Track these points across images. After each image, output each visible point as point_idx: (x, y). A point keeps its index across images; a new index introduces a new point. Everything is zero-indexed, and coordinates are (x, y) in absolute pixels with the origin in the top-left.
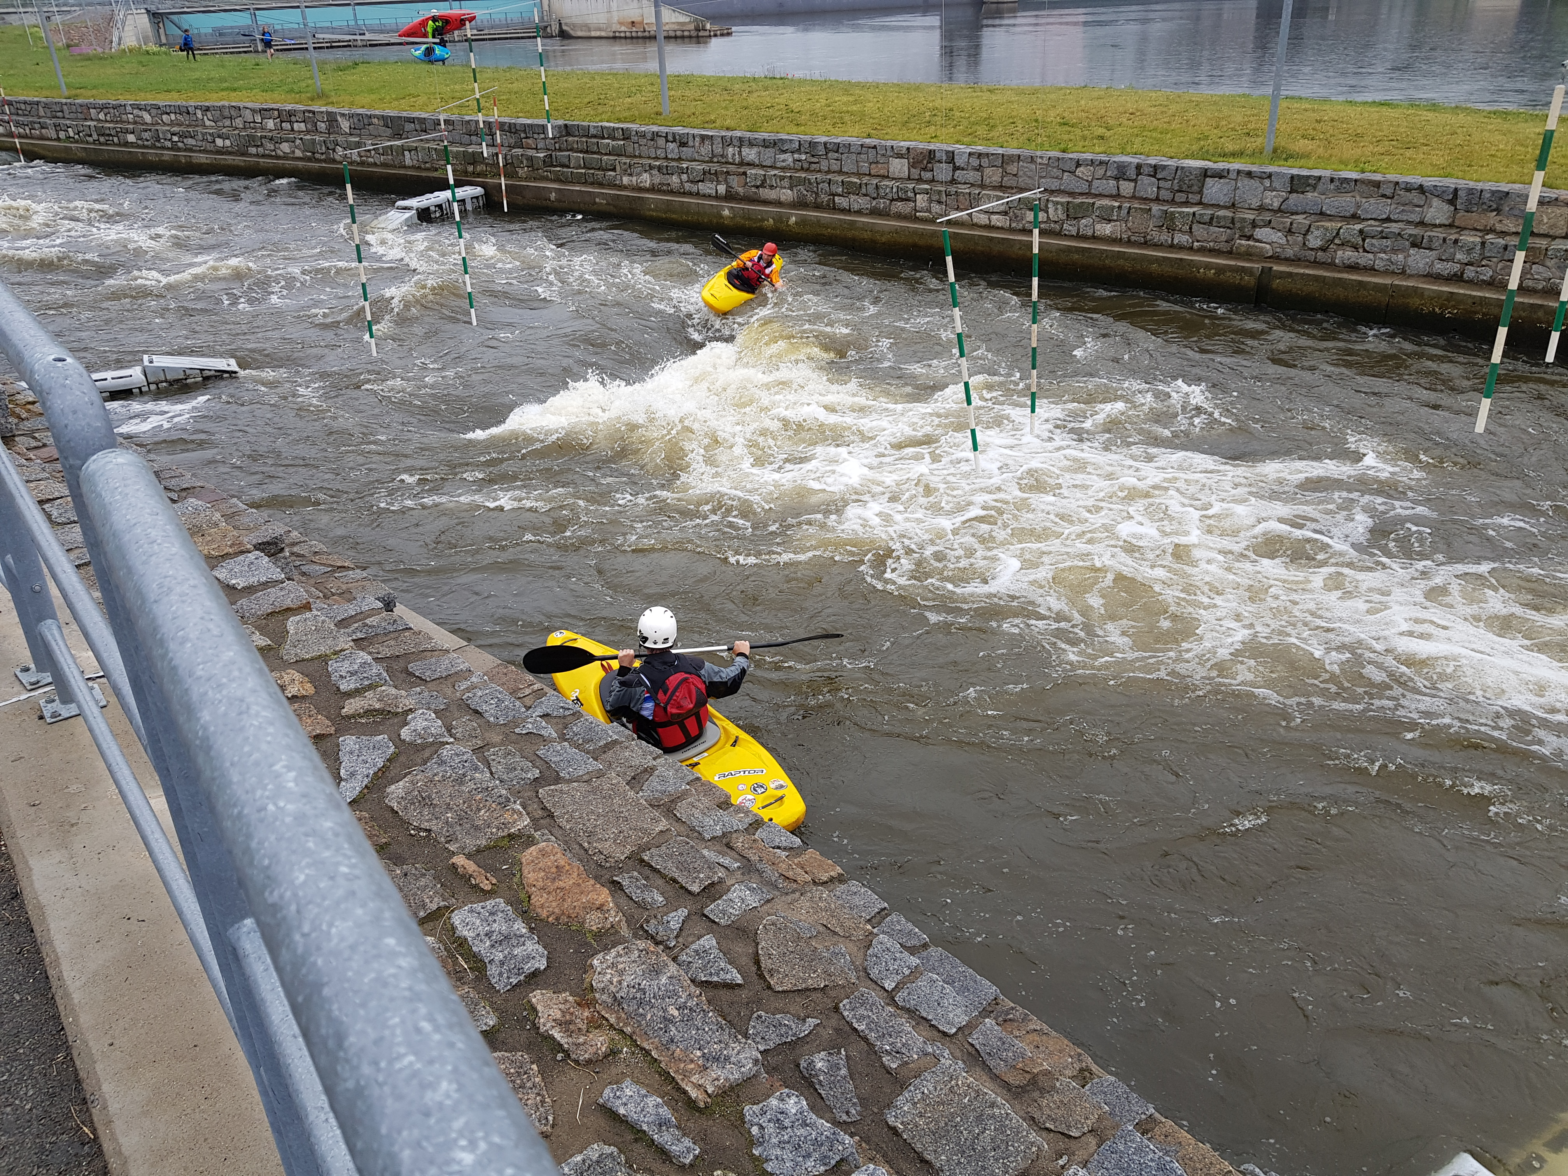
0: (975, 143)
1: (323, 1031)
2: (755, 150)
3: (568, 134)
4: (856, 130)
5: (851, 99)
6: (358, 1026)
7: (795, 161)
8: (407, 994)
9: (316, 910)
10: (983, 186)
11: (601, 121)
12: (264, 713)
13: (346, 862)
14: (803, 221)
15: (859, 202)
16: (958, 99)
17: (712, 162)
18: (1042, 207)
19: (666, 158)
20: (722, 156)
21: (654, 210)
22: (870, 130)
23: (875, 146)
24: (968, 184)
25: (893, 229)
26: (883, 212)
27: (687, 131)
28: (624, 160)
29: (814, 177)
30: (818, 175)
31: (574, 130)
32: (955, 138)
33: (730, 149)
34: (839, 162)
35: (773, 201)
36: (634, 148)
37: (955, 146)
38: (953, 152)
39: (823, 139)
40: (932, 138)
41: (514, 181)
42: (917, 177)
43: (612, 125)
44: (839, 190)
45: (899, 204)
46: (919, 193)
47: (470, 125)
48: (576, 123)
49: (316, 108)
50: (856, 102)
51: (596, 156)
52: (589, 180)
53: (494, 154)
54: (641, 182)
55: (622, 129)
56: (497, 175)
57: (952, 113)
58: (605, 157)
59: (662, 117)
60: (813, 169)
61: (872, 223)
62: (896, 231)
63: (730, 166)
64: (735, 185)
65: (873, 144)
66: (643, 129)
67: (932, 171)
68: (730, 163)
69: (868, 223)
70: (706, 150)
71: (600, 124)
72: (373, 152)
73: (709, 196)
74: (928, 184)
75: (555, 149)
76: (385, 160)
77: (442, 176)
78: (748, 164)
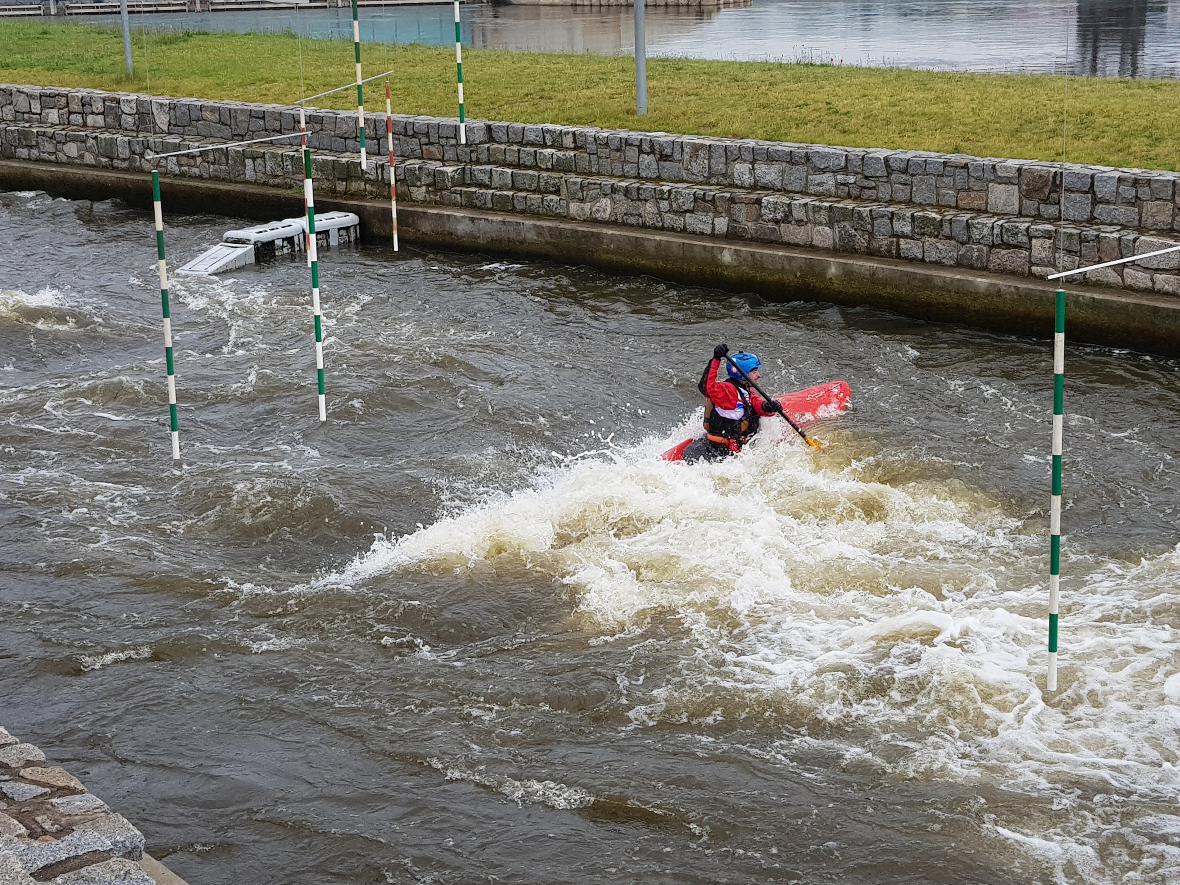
0: (1128, 164)
2: (776, 168)
3: (491, 139)
4: (937, 141)
5: (931, 95)
7: (838, 184)
11: (542, 122)
14: (847, 275)
16: (1102, 98)
17: (708, 184)
19: (638, 177)
20: (724, 175)
21: (616, 252)
22: (958, 142)
23: (966, 164)
24: (1117, 225)
25: (992, 290)
26: (979, 265)
27: (671, 138)
28: (573, 178)
29: (868, 209)
30: (874, 206)
31: (500, 134)
32: (1096, 156)
33: (737, 166)
34: (909, 187)
35: (802, 243)
36: (590, 162)
37: (1097, 167)
38: (1092, 177)
39: (882, 153)
40: (1058, 154)
41: (412, 206)
42: (1033, 213)
43: (559, 128)
44: (907, 229)
45: (1004, 252)
46: (1036, 237)
47: (347, 124)
48: (505, 124)
49: (122, 95)
50: (937, 100)
51: (531, 172)
52: (519, 207)
53: (382, 166)
54: (598, 211)
55: (574, 134)
56: (384, 197)
57: (1091, 118)
58: (545, 174)
59: (636, 117)
60: (865, 197)
61: (959, 280)
62: (999, 293)
63: (736, 190)
64: (742, 218)
65: (963, 162)
66: (606, 135)
67: (1058, 203)
68: (737, 186)
69: (952, 280)
70: (699, 166)
71: (540, 126)
72: (199, 160)
73: (702, 233)
74: (1050, 223)
75: (471, 161)
76: (216, 171)
77: (298, 196)
78: (765, 188)
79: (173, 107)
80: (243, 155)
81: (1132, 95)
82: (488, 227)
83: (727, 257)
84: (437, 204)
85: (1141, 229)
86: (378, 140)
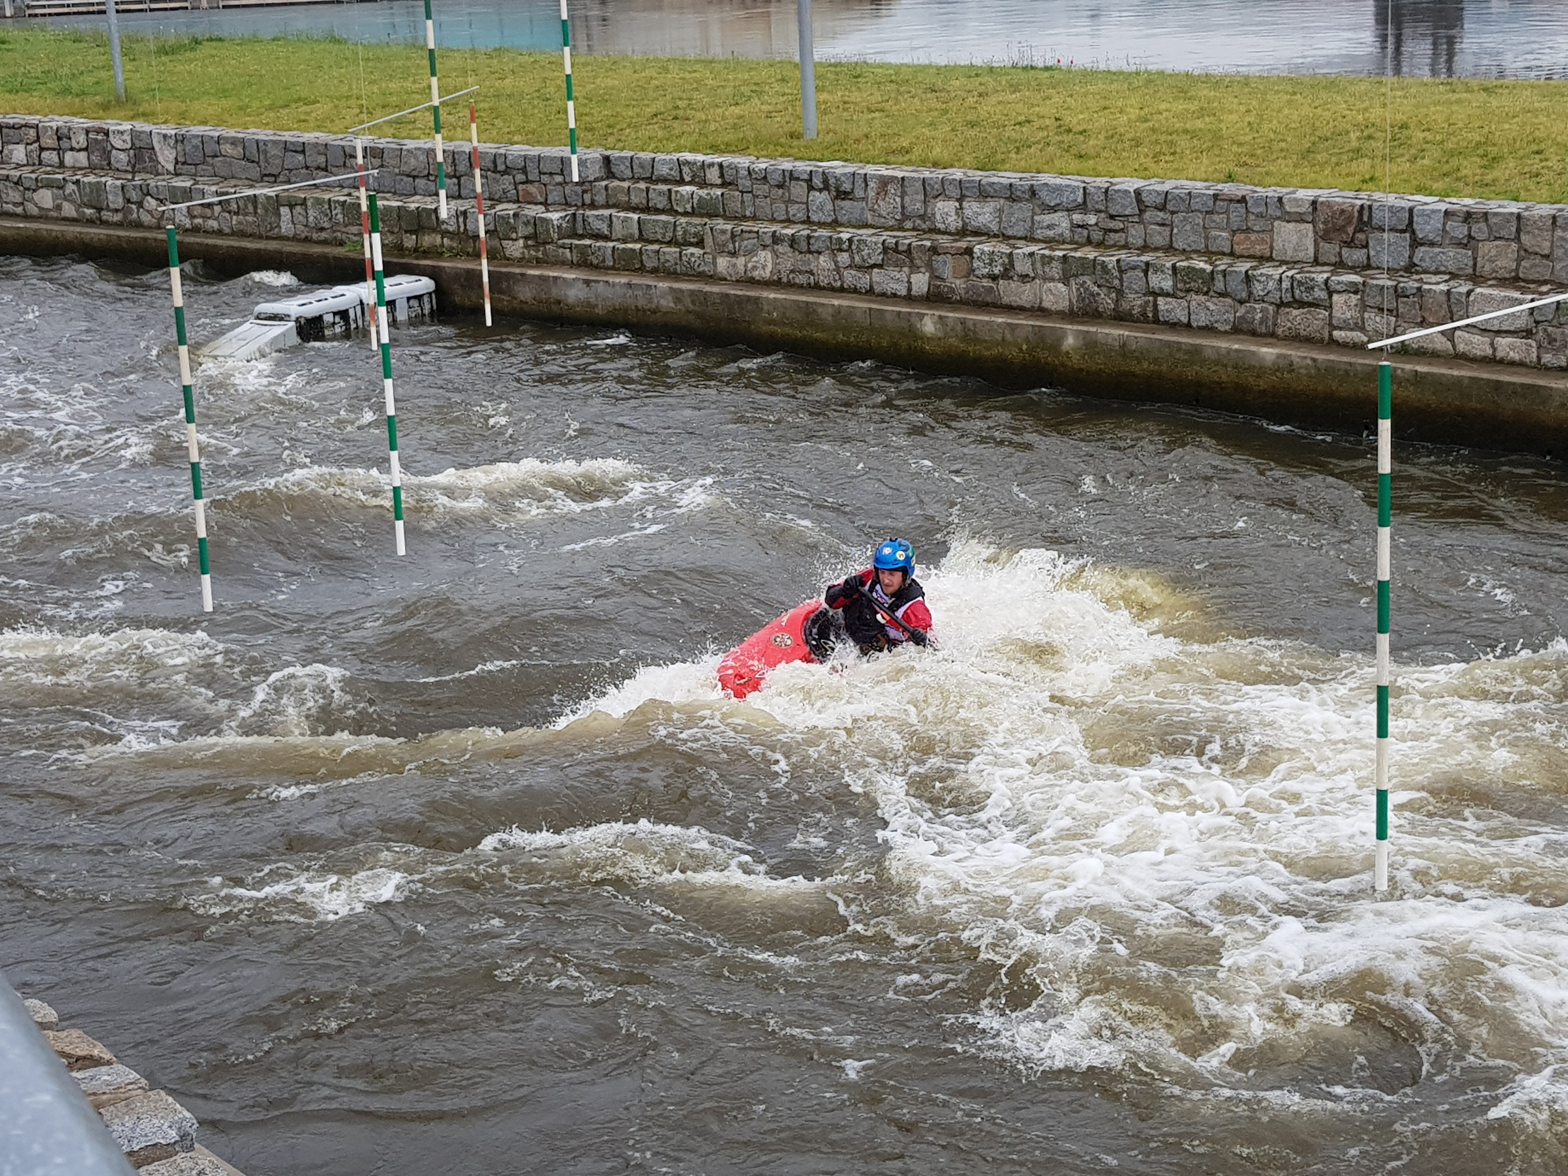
0: (1456, 192)
2: (991, 206)
3: (610, 175)
4: (1203, 166)
5: (1193, 106)
7: (1074, 226)
11: (678, 150)
14: (1087, 347)
16: (1416, 106)
17: (901, 229)
19: (808, 221)
20: (922, 217)
21: (780, 323)
22: (1231, 167)
23: (1244, 197)
24: (1444, 273)
25: (1282, 363)
26: (1264, 330)
27: (851, 168)
28: (721, 224)
29: (1114, 259)
30: (1123, 255)
31: (622, 167)
32: (1415, 183)
33: (940, 205)
34: (1168, 229)
35: (1028, 306)
36: (743, 202)
37: (1417, 197)
38: (1411, 210)
39: (1131, 184)
40: (1364, 181)
41: (506, 266)
42: (1333, 259)
43: (700, 158)
44: (1167, 284)
45: (1295, 312)
46: (1339, 292)
47: (416, 158)
48: (628, 154)
49: (111, 125)
50: (1201, 113)
51: (663, 217)
52: (649, 264)
53: (465, 213)
54: (755, 268)
55: (721, 166)
56: (468, 254)
57: (1405, 132)
58: (683, 220)
59: (802, 142)
60: (1111, 242)
61: (1237, 351)
62: (1291, 367)
63: (939, 237)
64: (948, 274)
65: (1240, 194)
66: (763, 166)
67: (1366, 246)
68: (939, 232)
69: (1229, 351)
70: (889, 206)
71: (675, 156)
72: (217, 209)
73: (895, 295)
74: (1356, 273)
75: (584, 204)
76: (240, 223)
77: (352, 255)
78: (976, 233)
79: (180, 140)
80: (277, 202)
81: (1458, 102)
82: (609, 292)
83: (929, 326)
84: (539, 263)
85: (1476, 278)
86: (459, 178)
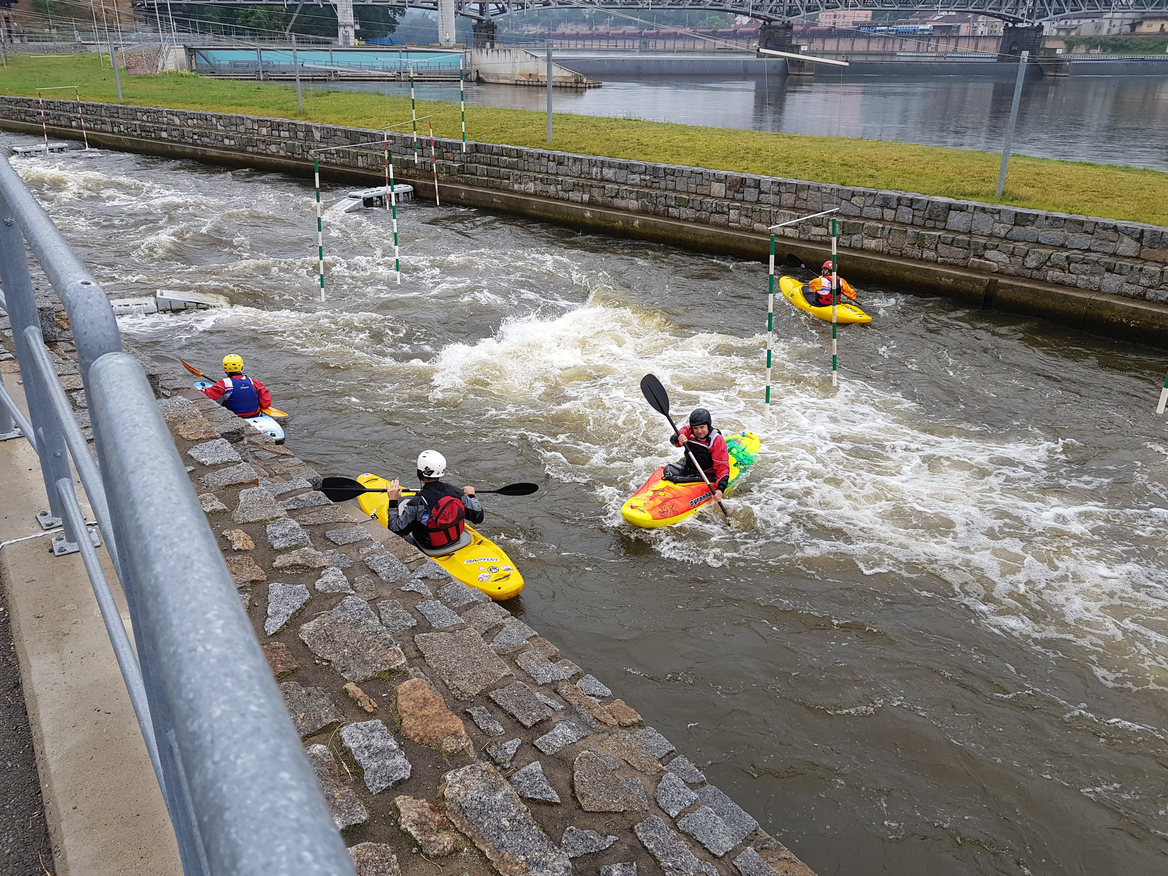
0: (776, 175)
1: (222, 851)
2: (612, 171)
3: (478, 152)
4: (688, 160)
5: (687, 138)
6: (250, 851)
7: (641, 180)
8: (294, 825)
9: (227, 742)
10: (780, 206)
11: (502, 143)
12: (205, 570)
13: (256, 701)
14: (644, 224)
15: (688, 213)
16: (765, 142)
17: (580, 178)
18: (824, 224)
19: (547, 173)
20: (588, 173)
21: (536, 210)
22: (698, 161)
23: (702, 172)
24: (769, 204)
25: (711, 234)
26: (705, 221)
27: (563, 154)
28: (516, 172)
31: (482, 149)
32: (762, 171)
33: (594, 169)
34: (674, 183)
35: (623, 208)
36: (524, 164)
37: (762, 176)
38: (760, 180)
39: (663, 166)
40: (744, 169)
42: (731, 197)
43: (510, 146)
44: (673, 203)
45: (717, 215)
46: (732, 209)
47: (408, 140)
48: (484, 144)
50: (689, 140)
51: (496, 168)
52: (490, 185)
54: (528, 189)
55: (517, 150)
57: (760, 152)
58: (502, 169)
59: (547, 143)
60: (654, 187)
61: (696, 229)
62: (714, 235)
63: (593, 181)
64: (596, 195)
65: (700, 171)
66: (532, 151)
67: (743, 193)
68: (594, 179)
69: (693, 229)
70: (576, 168)
71: (501, 146)
72: (335, 156)
73: (576, 202)
74: (739, 203)
75: (467, 161)
76: (343, 161)
77: (383, 176)
78: (607, 181)
79: (323, 129)
80: (357, 154)
83: (588, 214)
84: (451, 182)
86: (422, 149)
